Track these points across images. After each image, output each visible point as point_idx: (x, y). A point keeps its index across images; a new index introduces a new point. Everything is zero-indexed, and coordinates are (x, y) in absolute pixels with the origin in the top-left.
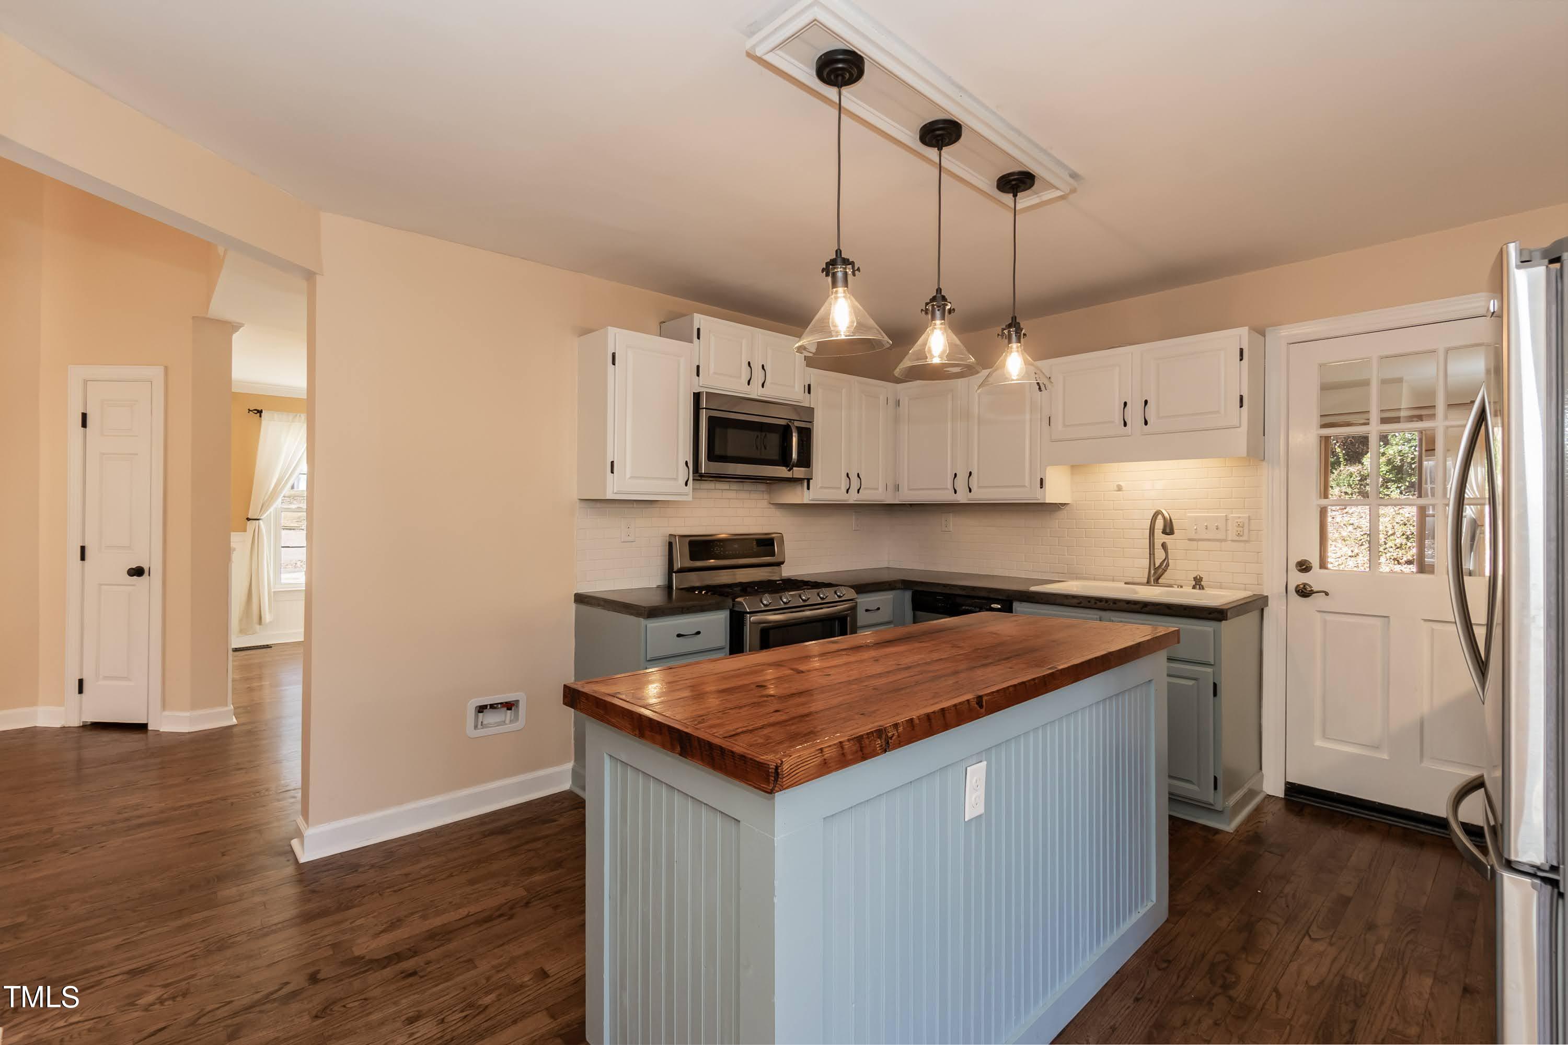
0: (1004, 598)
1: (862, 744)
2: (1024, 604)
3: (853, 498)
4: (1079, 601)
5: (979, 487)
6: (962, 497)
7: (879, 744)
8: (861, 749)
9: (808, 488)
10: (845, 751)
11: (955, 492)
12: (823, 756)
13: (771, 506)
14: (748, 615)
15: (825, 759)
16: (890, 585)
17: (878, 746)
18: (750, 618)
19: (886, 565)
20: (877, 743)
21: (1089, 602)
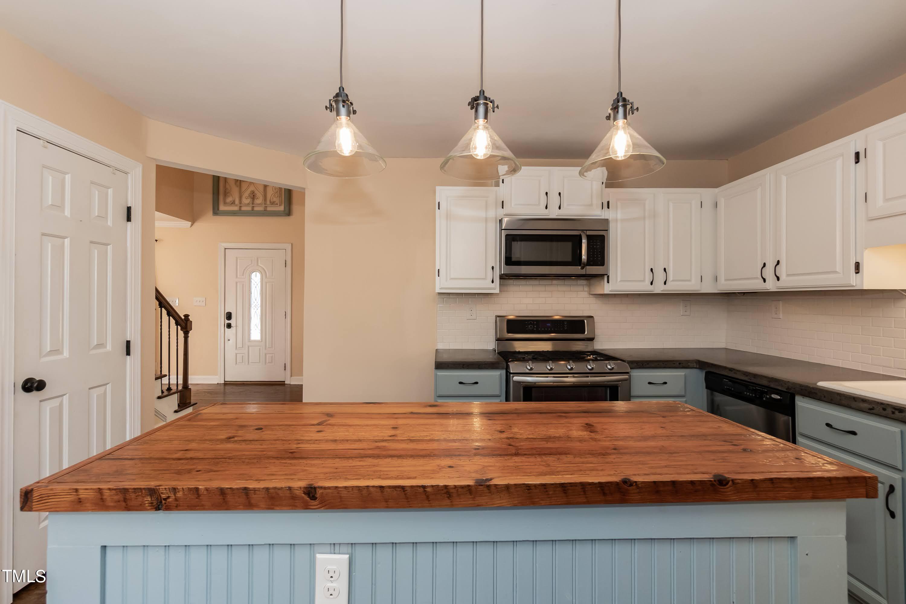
0: (785, 390)
1: (126, 496)
2: (806, 400)
3: (659, 288)
4: (871, 407)
5: (788, 275)
6: (771, 285)
7: (148, 501)
8: (125, 500)
9: (608, 282)
10: (105, 497)
11: (765, 280)
12: (78, 495)
13: (591, 296)
14: (512, 375)
15: (79, 499)
16: (680, 364)
17: (147, 502)
18: (513, 378)
19: (723, 346)
20: (146, 499)
21: (884, 409)
